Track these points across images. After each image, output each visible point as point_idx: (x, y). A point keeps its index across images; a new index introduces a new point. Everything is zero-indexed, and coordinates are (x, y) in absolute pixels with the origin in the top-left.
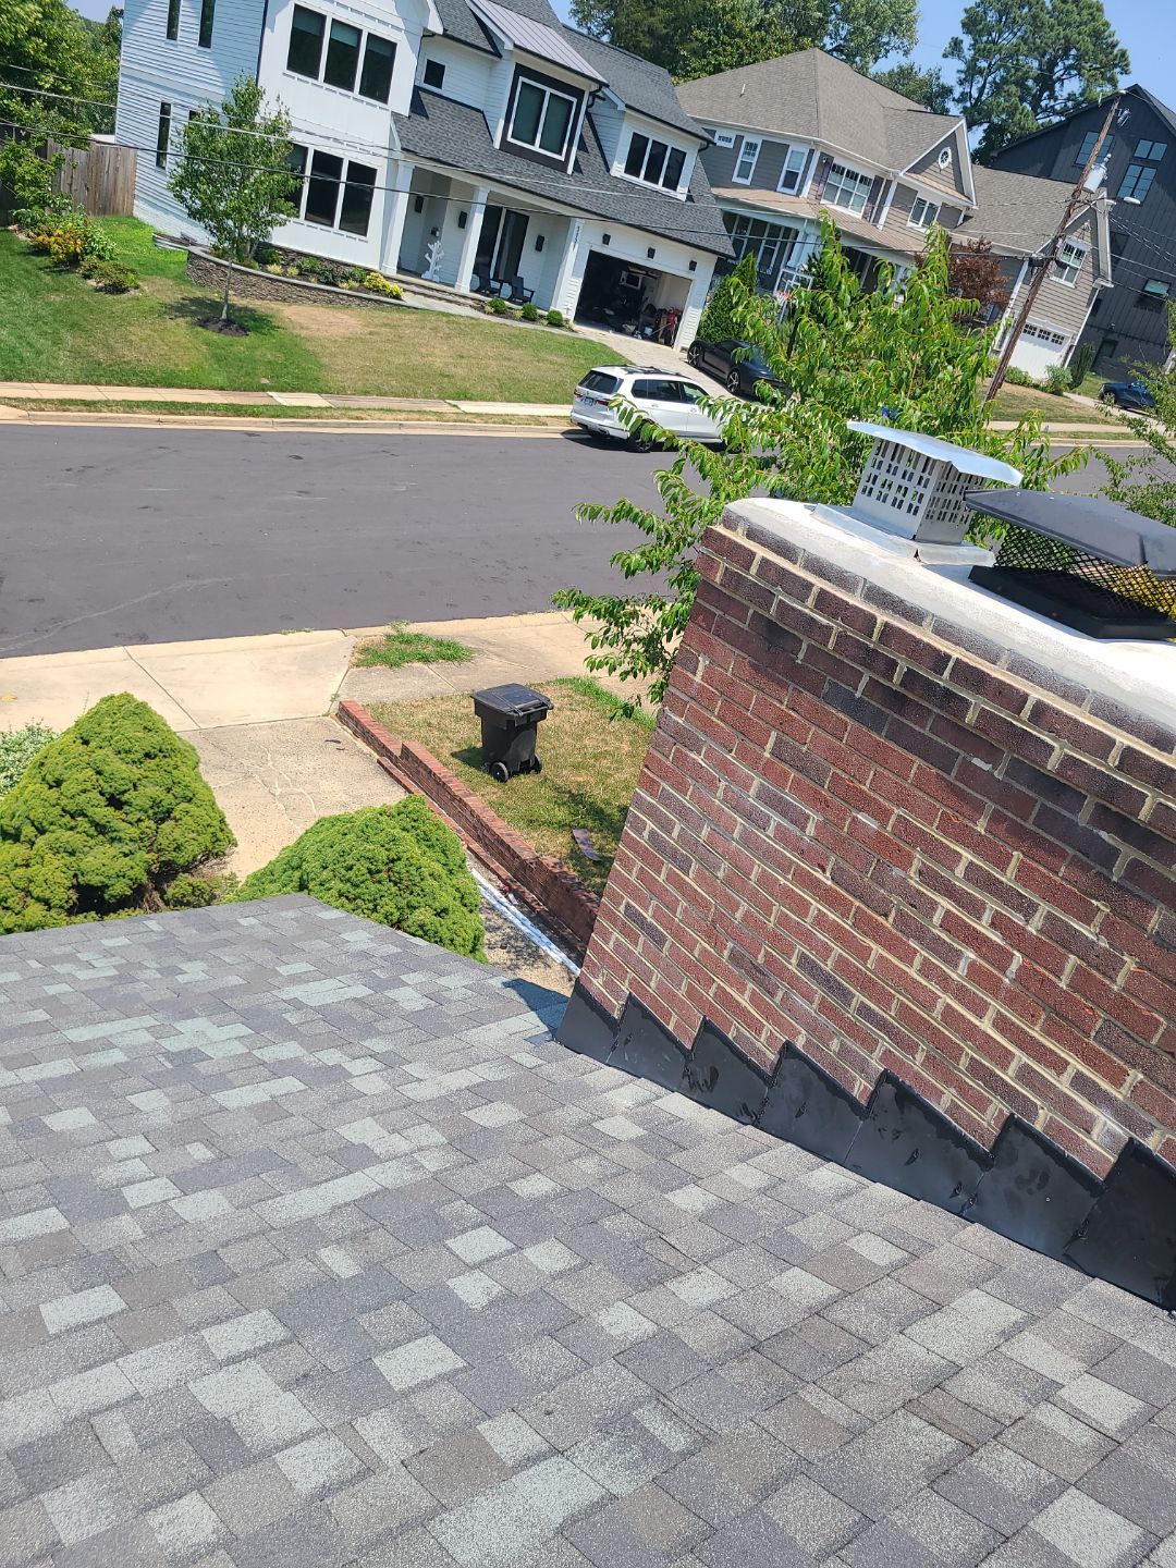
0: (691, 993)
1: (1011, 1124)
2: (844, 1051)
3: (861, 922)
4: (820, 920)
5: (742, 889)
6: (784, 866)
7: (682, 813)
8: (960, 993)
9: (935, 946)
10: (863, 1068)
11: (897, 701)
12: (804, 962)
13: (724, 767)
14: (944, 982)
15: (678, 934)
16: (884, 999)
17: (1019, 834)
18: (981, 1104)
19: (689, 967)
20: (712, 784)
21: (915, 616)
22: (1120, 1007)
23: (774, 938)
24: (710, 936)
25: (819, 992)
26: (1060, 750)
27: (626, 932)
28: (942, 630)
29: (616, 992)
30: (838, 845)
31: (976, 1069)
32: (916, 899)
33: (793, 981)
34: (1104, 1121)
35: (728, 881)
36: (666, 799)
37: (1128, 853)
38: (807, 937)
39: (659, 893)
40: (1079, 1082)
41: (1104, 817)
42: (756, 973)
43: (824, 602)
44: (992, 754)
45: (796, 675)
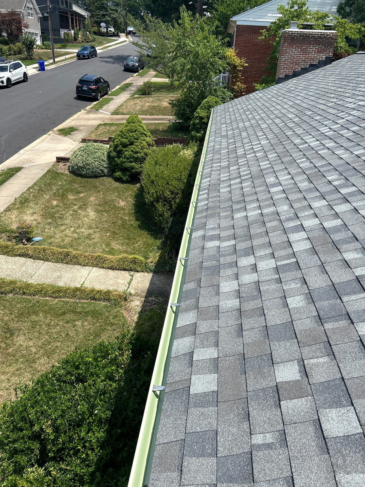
0: (292, 70)
1: (319, 61)
2: (306, 65)
3: (305, 55)
4: (302, 57)
5: (295, 58)
6: (298, 54)
7: (287, 56)
8: (314, 55)
9: (311, 53)
10: (308, 65)
11: (304, 38)
12: (301, 60)
13: (290, 50)
14: (312, 55)
15: (289, 66)
16: (308, 59)
17: (315, 43)
18: (317, 61)
19: (291, 68)
20: (290, 52)
21: (304, 32)
22: (323, 49)
23: (298, 60)
24: (292, 64)
25: (303, 62)
26: (316, 36)
27: (283, 69)
28: (306, 32)
29: (283, 75)
30: (302, 50)
31: (316, 59)
32: (309, 51)
33: (301, 62)
34: (324, 56)
35: (293, 58)
36: (285, 56)
37: (321, 40)
38: (301, 58)
39: (286, 64)
40: (322, 55)
41: (319, 39)
42: (297, 64)
43: (297, 34)
44: (312, 38)
45: (295, 40)
